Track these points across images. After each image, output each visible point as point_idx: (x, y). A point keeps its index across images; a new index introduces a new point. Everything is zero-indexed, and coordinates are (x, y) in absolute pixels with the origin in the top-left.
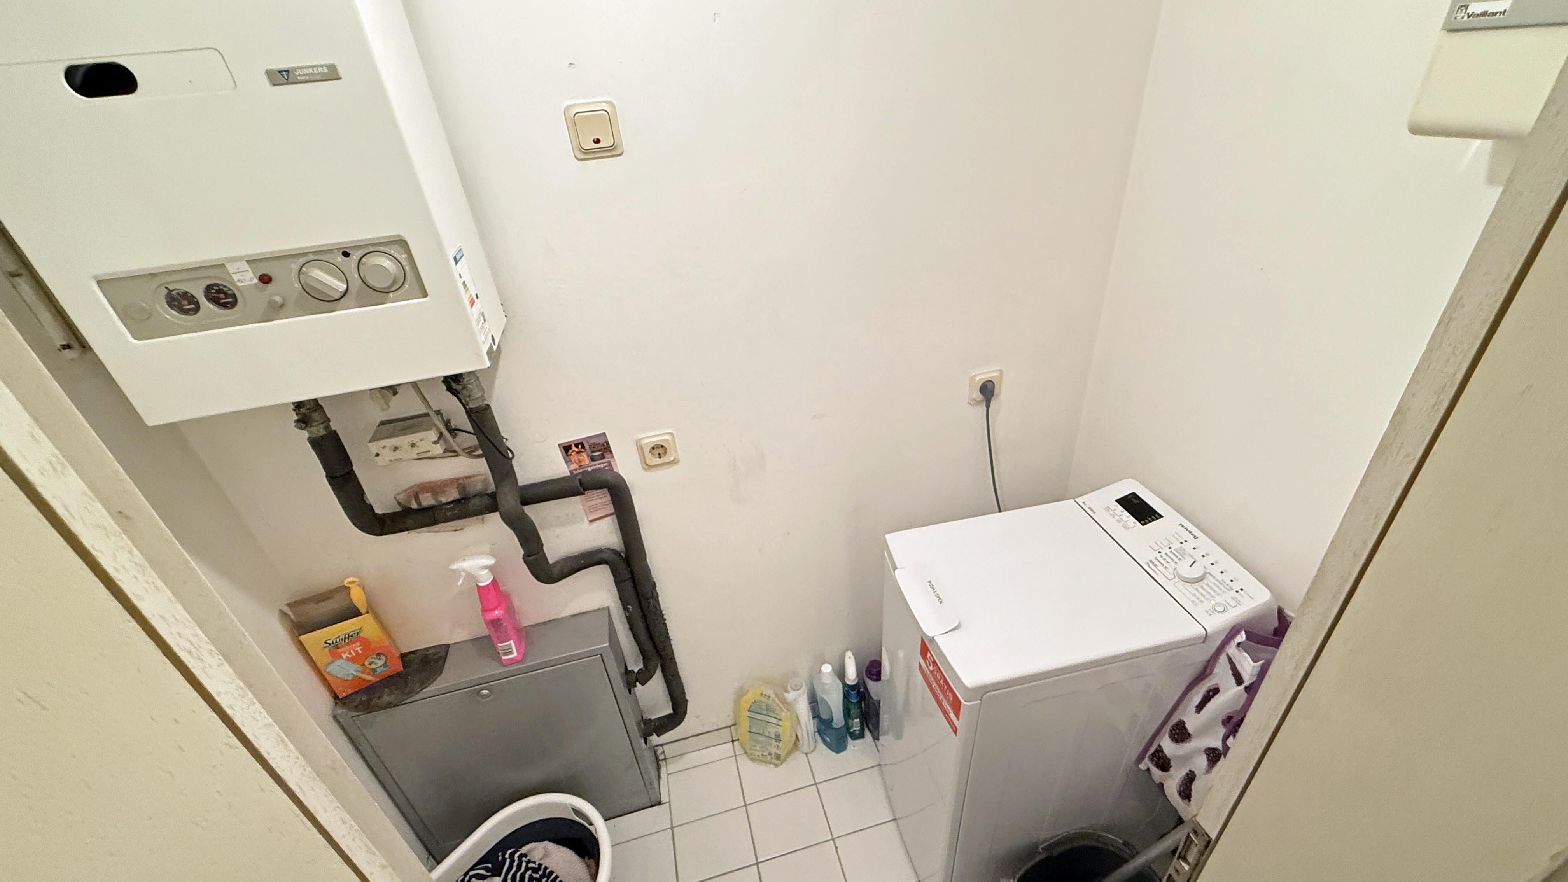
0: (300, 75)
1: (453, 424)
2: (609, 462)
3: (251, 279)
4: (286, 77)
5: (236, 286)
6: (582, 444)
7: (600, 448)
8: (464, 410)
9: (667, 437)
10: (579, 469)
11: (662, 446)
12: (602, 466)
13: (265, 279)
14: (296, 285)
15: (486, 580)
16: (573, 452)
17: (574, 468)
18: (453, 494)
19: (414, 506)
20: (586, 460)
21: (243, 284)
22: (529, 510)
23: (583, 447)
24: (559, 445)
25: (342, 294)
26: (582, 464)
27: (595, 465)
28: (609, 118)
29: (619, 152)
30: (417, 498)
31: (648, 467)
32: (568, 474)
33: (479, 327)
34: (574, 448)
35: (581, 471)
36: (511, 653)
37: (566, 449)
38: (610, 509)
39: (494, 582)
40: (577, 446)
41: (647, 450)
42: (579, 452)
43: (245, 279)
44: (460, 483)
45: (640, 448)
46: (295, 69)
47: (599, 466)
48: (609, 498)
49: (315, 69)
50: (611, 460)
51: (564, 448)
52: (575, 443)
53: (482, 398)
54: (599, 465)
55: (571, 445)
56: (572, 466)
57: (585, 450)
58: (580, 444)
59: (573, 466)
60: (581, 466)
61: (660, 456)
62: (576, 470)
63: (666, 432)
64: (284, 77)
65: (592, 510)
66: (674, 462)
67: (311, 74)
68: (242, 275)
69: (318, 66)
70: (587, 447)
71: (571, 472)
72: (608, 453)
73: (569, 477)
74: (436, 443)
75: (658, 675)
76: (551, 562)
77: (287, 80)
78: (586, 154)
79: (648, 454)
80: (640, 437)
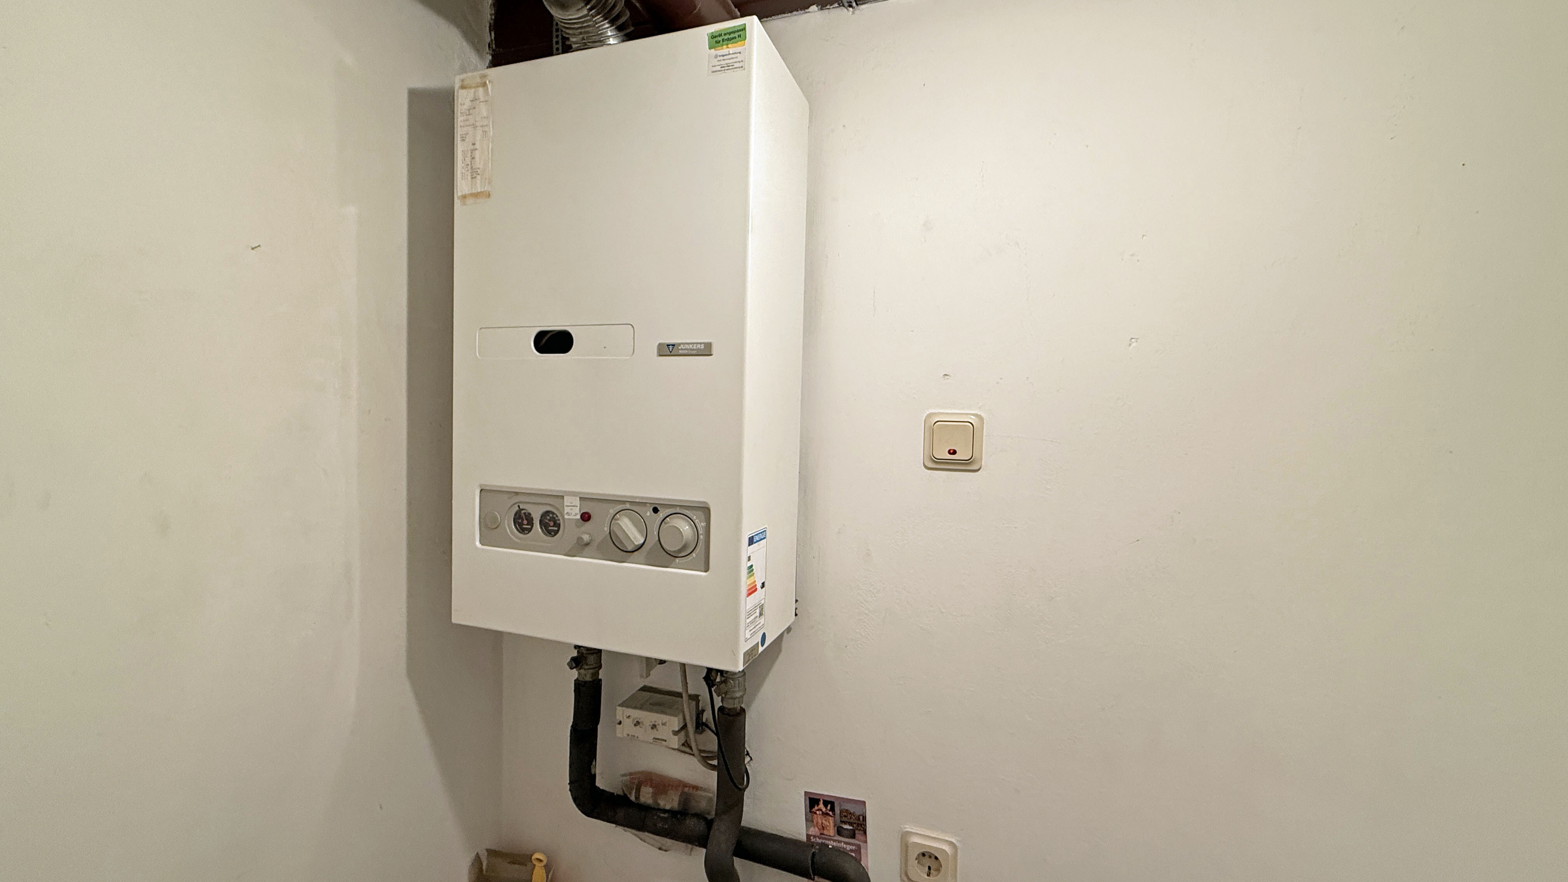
0: (682, 349)
2: (859, 847)
3: (576, 514)
4: (671, 350)
5: (563, 517)
6: (832, 804)
7: (852, 821)
9: (946, 847)
10: (820, 838)
11: (936, 858)
12: (849, 847)
13: (586, 517)
14: (606, 529)
16: (818, 810)
17: (814, 834)
18: (670, 802)
19: (633, 798)
20: (831, 831)
21: (569, 517)
23: (833, 809)
24: (806, 793)
25: (637, 548)
26: (825, 832)
27: (840, 842)
29: (975, 468)
30: (638, 789)
31: (910, 880)
32: (804, 838)
33: (748, 621)
34: (821, 806)
35: (820, 841)
37: (813, 801)
40: (826, 803)
41: (914, 853)
42: (825, 814)
43: (571, 514)
44: (687, 791)
45: (905, 847)
46: (680, 344)
47: (845, 846)
49: (695, 345)
50: (862, 844)
51: (810, 799)
52: (826, 799)
53: (741, 701)
54: (844, 844)
55: (819, 800)
56: (812, 829)
57: (834, 814)
58: (830, 803)
59: (814, 831)
60: (823, 834)
61: (929, 871)
62: (815, 837)
63: (947, 838)
64: (669, 349)
67: (691, 350)
68: (571, 509)
69: (697, 343)
70: (837, 811)
71: (808, 836)
72: (861, 832)
73: (804, 842)
74: (675, 733)
77: (671, 352)
78: (936, 464)
79: (913, 862)
80: (908, 828)
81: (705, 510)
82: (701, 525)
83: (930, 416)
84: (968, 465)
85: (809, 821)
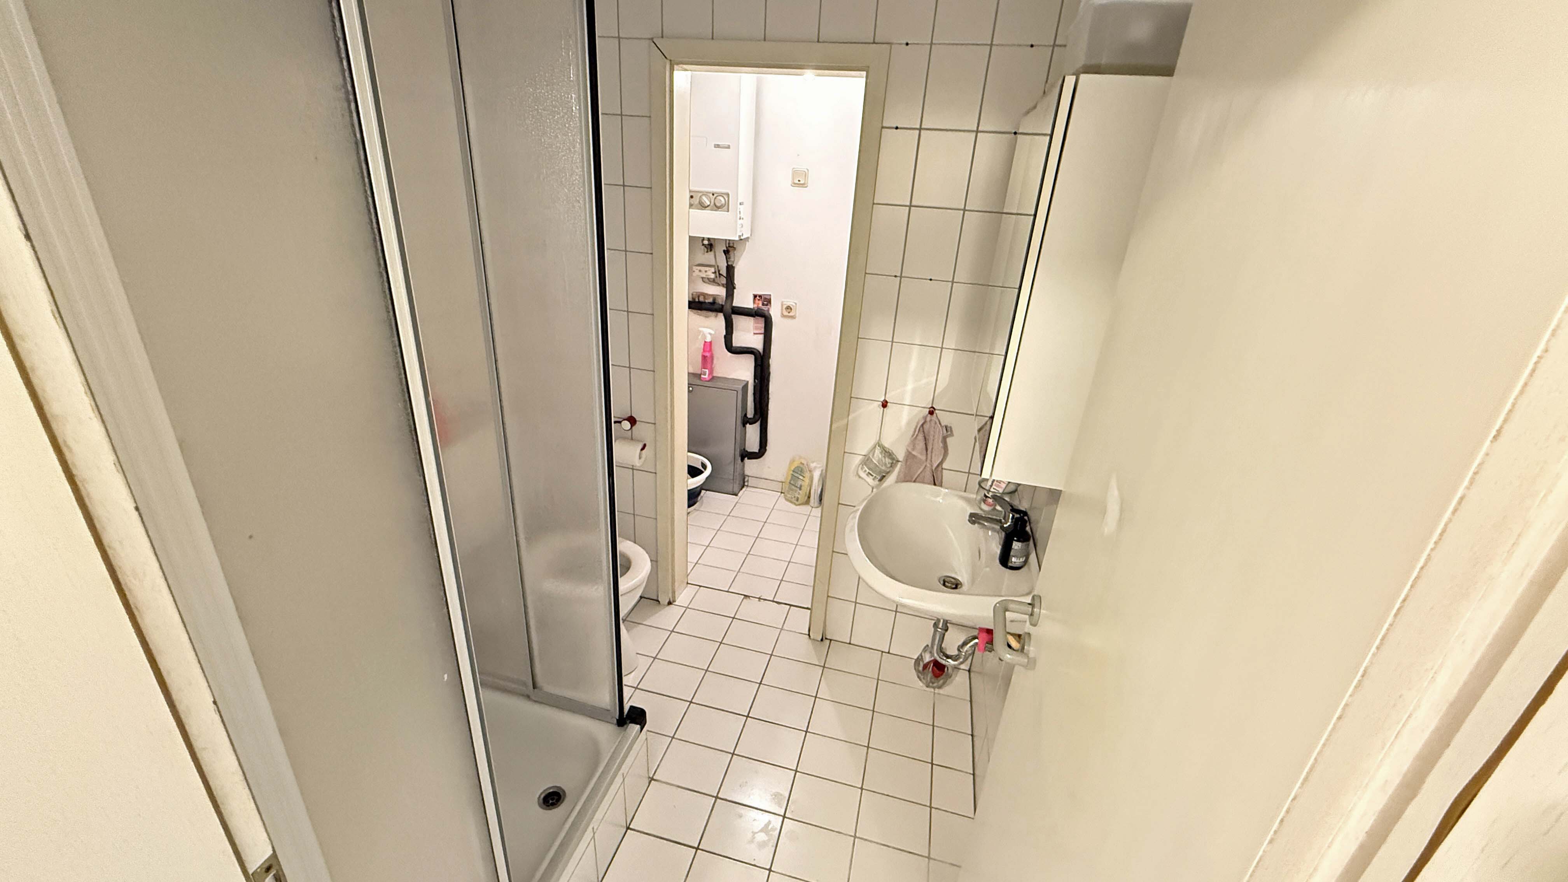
0: (721, 146)
1: (721, 272)
2: (769, 309)
4: (718, 146)
7: (767, 301)
8: (726, 265)
9: (794, 304)
11: (791, 308)
13: (692, 196)
14: (698, 200)
15: (708, 340)
16: (757, 299)
17: (756, 305)
18: (711, 300)
19: (697, 300)
20: (760, 305)
22: (733, 316)
23: (761, 298)
24: (753, 294)
25: (708, 206)
27: (763, 307)
28: (806, 175)
29: (806, 186)
30: (699, 297)
31: (783, 316)
32: (752, 307)
33: (739, 227)
34: (758, 297)
35: (757, 307)
36: (705, 375)
37: (755, 297)
38: (763, 331)
39: (711, 343)
40: (759, 296)
41: (785, 307)
42: (759, 300)
44: (715, 298)
45: (782, 305)
46: (720, 144)
48: (763, 325)
50: (770, 307)
51: (755, 295)
53: (733, 262)
54: (765, 308)
55: (757, 295)
58: (760, 296)
61: (789, 313)
63: (794, 301)
65: (756, 328)
66: (793, 317)
69: (726, 145)
70: (763, 298)
71: (754, 307)
72: (770, 303)
74: (713, 273)
75: (758, 424)
76: (734, 345)
78: (794, 184)
79: (784, 310)
80: (783, 300)
81: (728, 195)
82: (727, 199)
83: (794, 168)
84: (803, 185)
85: (754, 303)
